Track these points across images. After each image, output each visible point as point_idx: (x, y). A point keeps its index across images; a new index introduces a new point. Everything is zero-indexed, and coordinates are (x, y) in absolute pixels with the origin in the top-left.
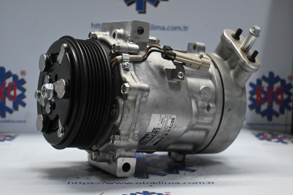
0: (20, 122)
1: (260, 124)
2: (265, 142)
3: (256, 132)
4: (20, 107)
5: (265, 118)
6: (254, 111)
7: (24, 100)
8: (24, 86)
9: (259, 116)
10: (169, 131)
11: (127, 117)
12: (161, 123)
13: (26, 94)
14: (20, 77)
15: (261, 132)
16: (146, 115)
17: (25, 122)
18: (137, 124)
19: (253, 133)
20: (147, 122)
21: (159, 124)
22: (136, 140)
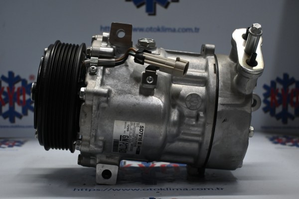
2: (279, 146)
3: (271, 136)
4: (29, 112)
5: (280, 121)
6: (268, 114)
9: (274, 119)
10: (141, 140)
11: (85, 122)
12: (128, 131)
15: (275, 135)
16: (107, 121)
18: (98, 130)
19: (267, 137)
20: (110, 129)
21: (125, 132)
22: (100, 147)
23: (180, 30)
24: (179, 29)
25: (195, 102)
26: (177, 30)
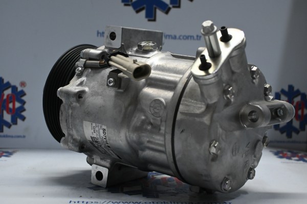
0: (19, 137)
1: (278, 142)
2: (284, 160)
3: (275, 150)
4: (19, 121)
5: (285, 134)
7: (24, 114)
8: (24, 98)
9: (278, 132)
10: (108, 144)
12: (94, 132)
13: (26, 106)
14: (19, 89)
16: (78, 121)
17: (24, 137)
20: (81, 129)
21: (92, 133)
23: (181, 38)
24: (180, 36)
25: (158, 108)
26: (178, 37)
